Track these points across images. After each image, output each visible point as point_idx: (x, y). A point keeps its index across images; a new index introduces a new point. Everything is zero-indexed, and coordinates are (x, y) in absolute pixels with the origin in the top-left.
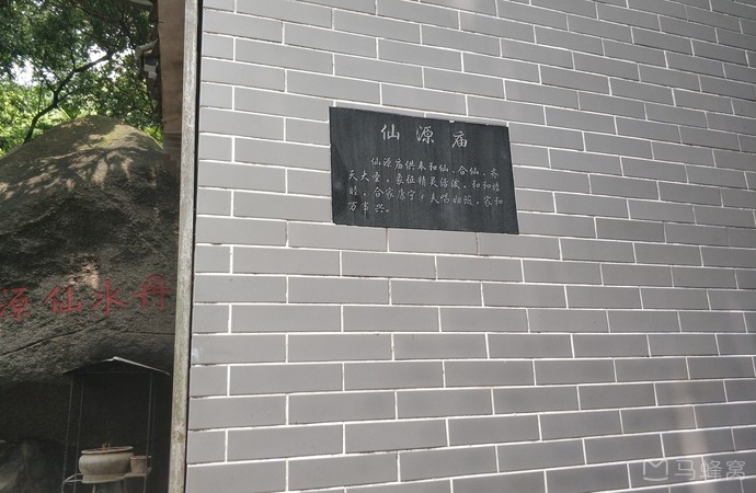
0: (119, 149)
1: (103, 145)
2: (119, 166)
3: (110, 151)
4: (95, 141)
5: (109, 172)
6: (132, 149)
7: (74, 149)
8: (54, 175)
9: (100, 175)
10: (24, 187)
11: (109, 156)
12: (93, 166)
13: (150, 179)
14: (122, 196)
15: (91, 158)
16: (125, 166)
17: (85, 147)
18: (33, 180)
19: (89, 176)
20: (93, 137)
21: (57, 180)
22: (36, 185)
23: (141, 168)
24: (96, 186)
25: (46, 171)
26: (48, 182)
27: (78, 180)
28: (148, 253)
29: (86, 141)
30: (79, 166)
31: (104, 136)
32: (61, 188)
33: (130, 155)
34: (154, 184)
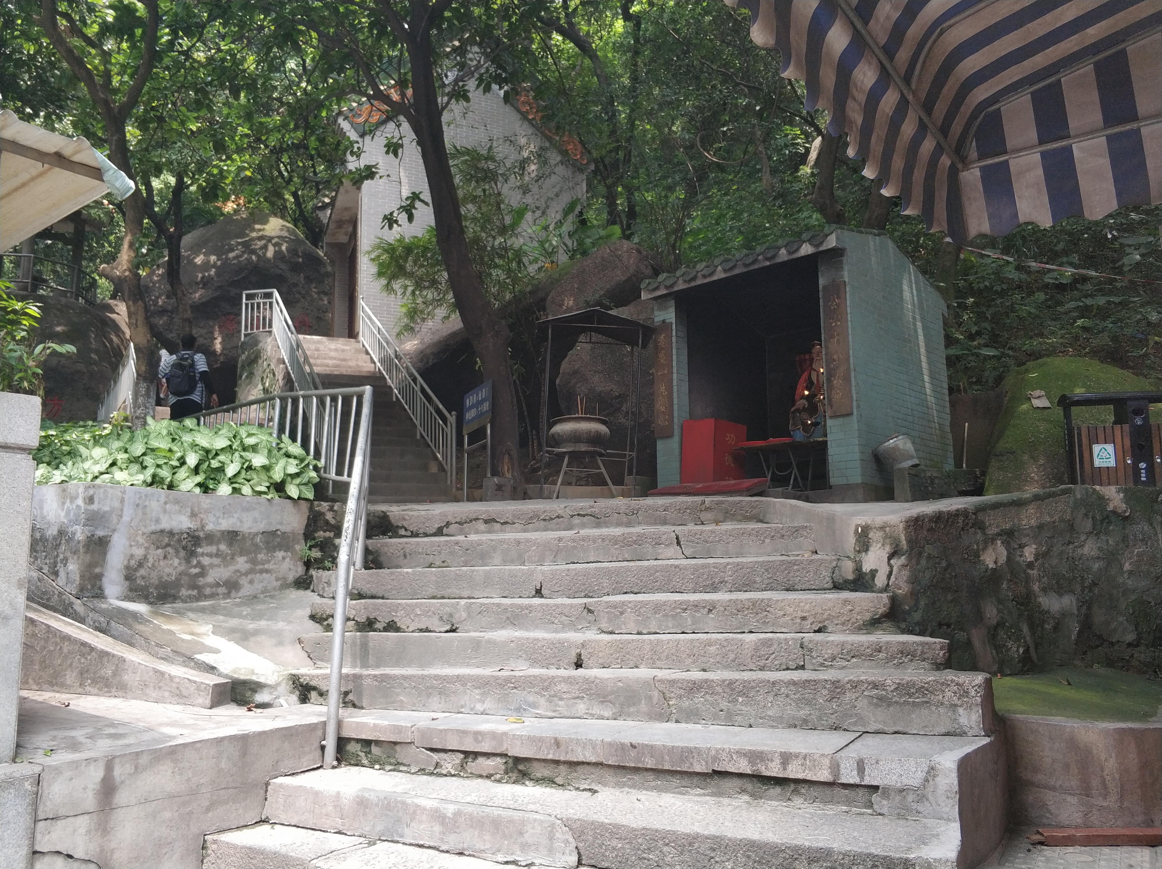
0: (278, 237)
1: (267, 233)
2: (280, 248)
3: (273, 238)
4: (260, 230)
5: (275, 252)
6: (286, 237)
7: (248, 235)
8: (243, 252)
9: (270, 253)
10: (227, 259)
11: (274, 241)
12: (265, 247)
13: (299, 257)
14: (283, 266)
15: (263, 242)
16: (284, 248)
17: (254, 235)
18: (231, 255)
19: (265, 254)
20: (257, 227)
21: (246, 256)
22: (234, 258)
23: (294, 250)
24: (269, 260)
25: (237, 249)
26: (241, 256)
27: (258, 256)
28: (298, 301)
29: (254, 230)
30: (257, 247)
31: (265, 227)
32: (249, 260)
33: (286, 242)
34: (301, 260)
